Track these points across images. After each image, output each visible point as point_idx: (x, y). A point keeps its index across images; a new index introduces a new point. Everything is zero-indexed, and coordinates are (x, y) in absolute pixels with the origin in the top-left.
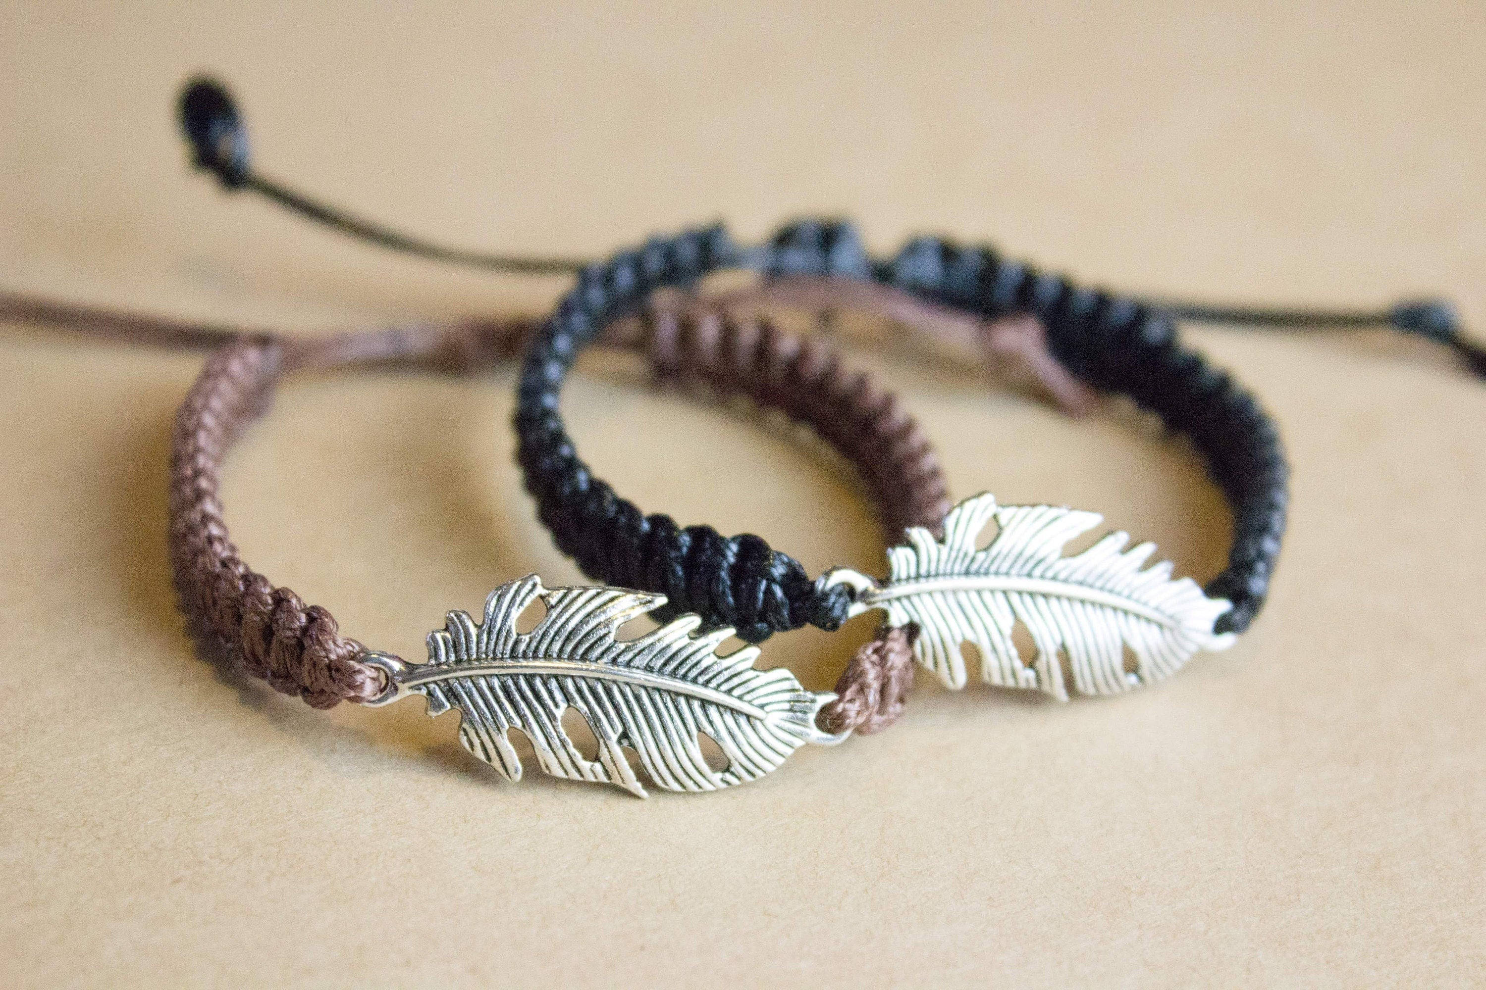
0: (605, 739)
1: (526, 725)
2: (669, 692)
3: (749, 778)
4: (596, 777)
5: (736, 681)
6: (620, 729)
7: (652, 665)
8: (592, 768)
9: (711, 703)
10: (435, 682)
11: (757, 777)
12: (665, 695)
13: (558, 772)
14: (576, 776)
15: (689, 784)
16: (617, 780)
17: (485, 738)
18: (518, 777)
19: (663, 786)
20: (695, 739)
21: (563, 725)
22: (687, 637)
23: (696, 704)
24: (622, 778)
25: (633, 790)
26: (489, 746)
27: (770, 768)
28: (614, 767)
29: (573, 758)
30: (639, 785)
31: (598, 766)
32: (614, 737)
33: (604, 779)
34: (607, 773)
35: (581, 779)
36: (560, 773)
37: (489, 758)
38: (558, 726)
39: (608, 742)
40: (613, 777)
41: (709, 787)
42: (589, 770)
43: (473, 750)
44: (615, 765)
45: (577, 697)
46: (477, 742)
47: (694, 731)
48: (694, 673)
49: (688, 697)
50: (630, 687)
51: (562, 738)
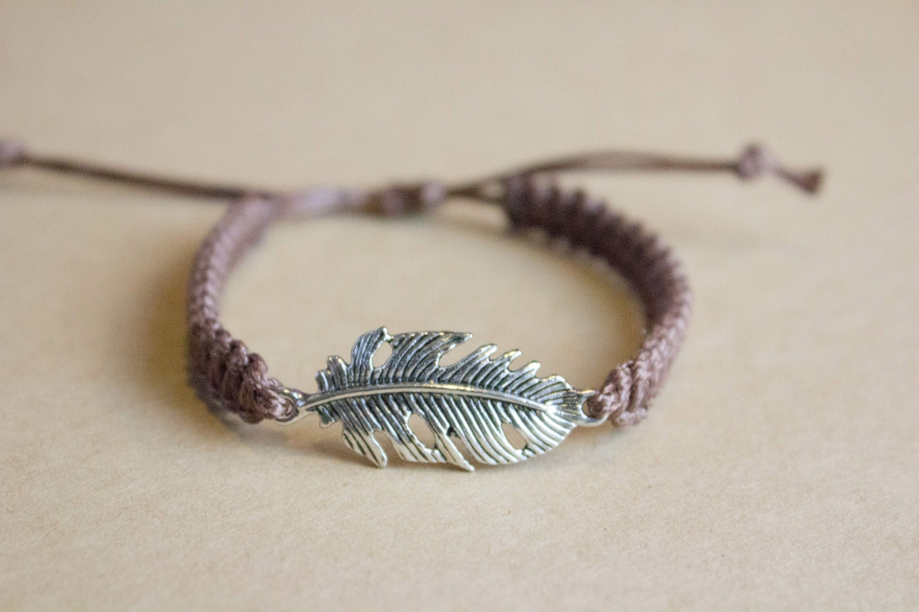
0: (438, 433)
1: (384, 428)
2: (479, 398)
3: (541, 452)
4: (436, 459)
5: (525, 387)
6: (448, 425)
7: (466, 380)
8: (433, 454)
9: (509, 403)
10: (323, 405)
11: (547, 451)
12: (476, 400)
13: (411, 459)
14: (422, 460)
15: (501, 459)
16: (451, 460)
17: (359, 439)
18: (385, 463)
19: (483, 462)
20: (500, 428)
21: (409, 426)
22: (488, 359)
23: (499, 405)
24: (454, 459)
25: (462, 466)
26: (363, 444)
27: (556, 444)
28: (447, 452)
29: (419, 447)
30: (466, 462)
31: (437, 452)
32: (445, 431)
33: (442, 460)
34: (443, 455)
35: (426, 461)
36: (412, 459)
37: (363, 452)
38: (406, 427)
39: (440, 435)
40: (448, 458)
41: (515, 460)
42: (430, 455)
43: (352, 447)
44: (447, 450)
45: (417, 406)
46: (354, 442)
47: (499, 422)
48: (496, 383)
49: (493, 401)
50: (452, 397)
51: (409, 435)
